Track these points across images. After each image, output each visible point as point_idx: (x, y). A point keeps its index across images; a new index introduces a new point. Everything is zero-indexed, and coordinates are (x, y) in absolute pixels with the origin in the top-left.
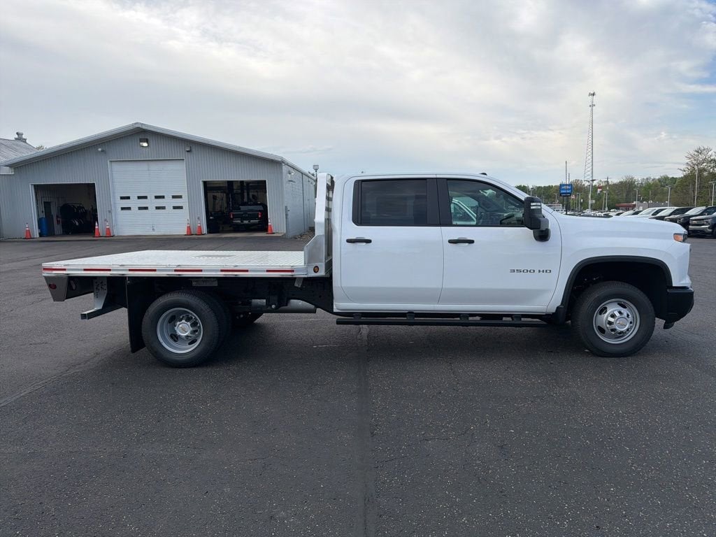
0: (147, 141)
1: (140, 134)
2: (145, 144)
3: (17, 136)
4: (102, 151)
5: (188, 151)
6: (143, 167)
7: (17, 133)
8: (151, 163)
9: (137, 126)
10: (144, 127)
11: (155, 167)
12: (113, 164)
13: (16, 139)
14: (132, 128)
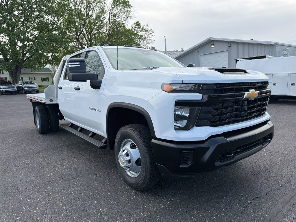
0: (213, 45)
1: (211, 42)
2: (213, 46)
3: (181, 50)
4: (197, 52)
5: (229, 46)
6: (212, 56)
7: (182, 49)
8: (215, 54)
9: (209, 39)
10: (212, 39)
11: (217, 55)
12: (202, 56)
13: (181, 51)
14: (207, 40)
